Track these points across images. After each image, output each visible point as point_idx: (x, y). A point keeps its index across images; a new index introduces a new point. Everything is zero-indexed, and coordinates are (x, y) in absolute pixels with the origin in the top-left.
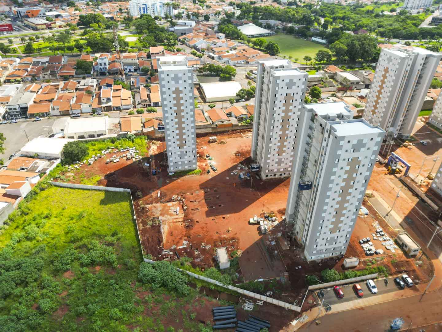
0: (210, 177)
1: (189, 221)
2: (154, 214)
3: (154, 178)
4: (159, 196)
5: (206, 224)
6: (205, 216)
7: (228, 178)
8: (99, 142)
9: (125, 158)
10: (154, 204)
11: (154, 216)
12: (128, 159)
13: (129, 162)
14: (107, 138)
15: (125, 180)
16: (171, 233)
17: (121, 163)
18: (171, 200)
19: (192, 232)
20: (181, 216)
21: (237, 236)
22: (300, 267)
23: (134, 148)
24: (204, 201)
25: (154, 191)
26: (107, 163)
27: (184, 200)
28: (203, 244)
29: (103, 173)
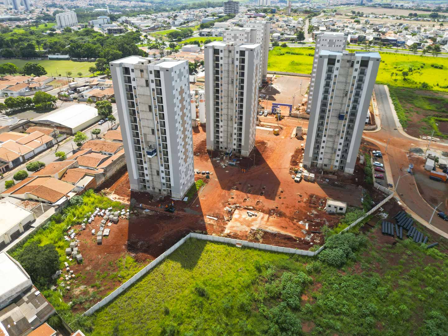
0: (217, 180)
1: (272, 211)
2: (244, 230)
3: (178, 214)
4: (216, 219)
5: (283, 204)
6: (272, 201)
7: (227, 172)
8: (40, 233)
9: (110, 224)
10: (227, 226)
11: (247, 232)
12: (115, 222)
13: (125, 223)
14: (46, 222)
15: (159, 237)
16: (283, 228)
17: (116, 230)
18: (231, 213)
19: (288, 214)
20: (261, 214)
21: (309, 193)
22: (357, 179)
23: (98, 209)
24: (249, 195)
25: (203, 220)
26: (99, 243)
27: (238, 205)
28: (308, 214)
29: (119, 252)
